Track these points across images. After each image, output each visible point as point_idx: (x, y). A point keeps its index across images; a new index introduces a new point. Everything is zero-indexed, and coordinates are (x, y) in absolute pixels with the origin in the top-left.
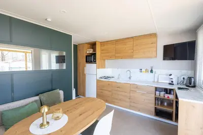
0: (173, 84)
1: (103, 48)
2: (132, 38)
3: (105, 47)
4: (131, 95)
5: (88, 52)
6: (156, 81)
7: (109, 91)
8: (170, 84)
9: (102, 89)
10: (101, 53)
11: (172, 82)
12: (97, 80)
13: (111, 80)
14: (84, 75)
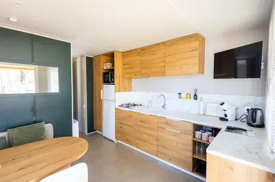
0: (227, 120)
1: (125, 60)
2: (164, 43)
3: (129, 59)
4: (160, 133)
5: (105, 68)
6: (202, 113)
7: (130, 126)
8: (222, 119)
9: (121, 123)
10: (123, 69)
11: (226, 116)
12: (116, 109)
13: (134, 109)
14: (101, 101)
